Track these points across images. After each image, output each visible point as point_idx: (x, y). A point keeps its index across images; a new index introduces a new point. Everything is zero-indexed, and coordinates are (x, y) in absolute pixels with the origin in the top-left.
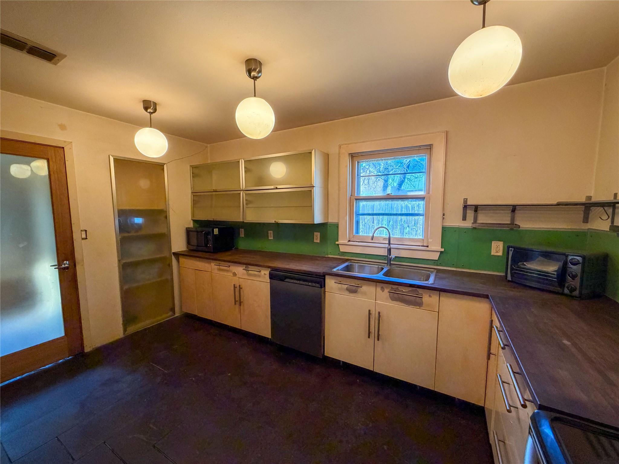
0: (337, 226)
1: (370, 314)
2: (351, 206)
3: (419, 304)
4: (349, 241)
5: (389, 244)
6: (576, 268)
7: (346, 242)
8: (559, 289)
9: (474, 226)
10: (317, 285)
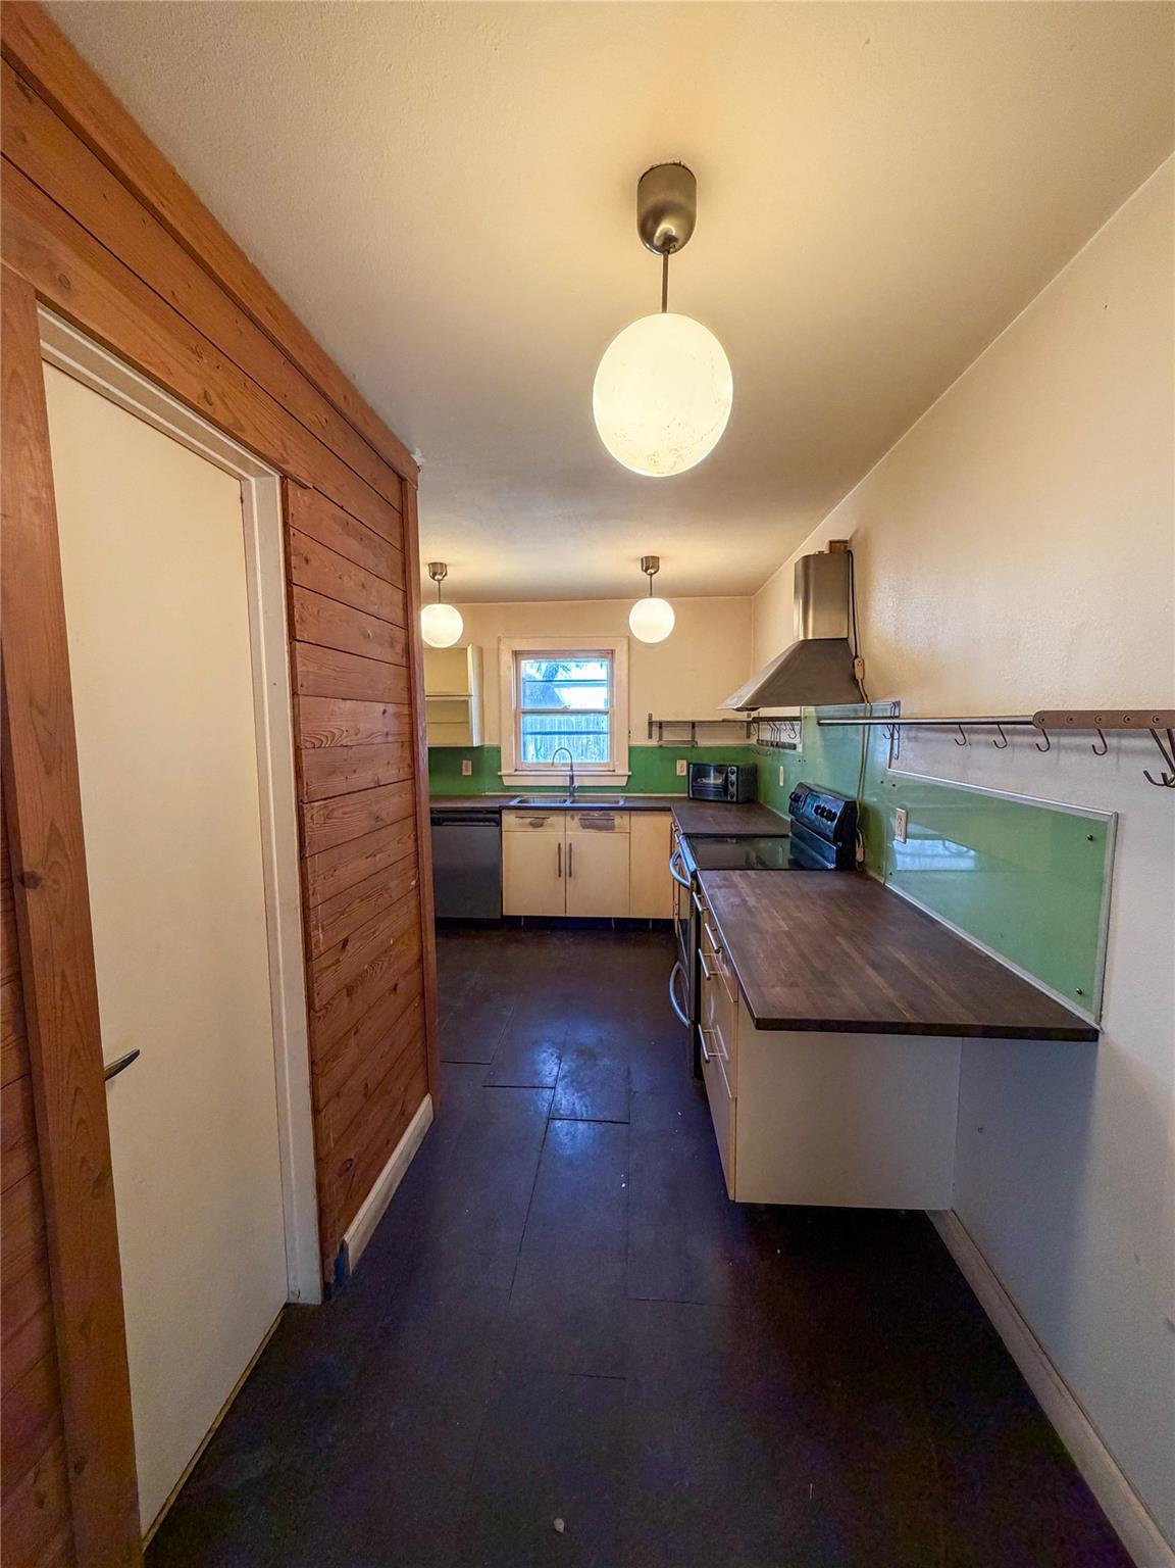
0: (498, 750)
1: (559, 848)
2: (517, 722)
3: (610, 828)
4: (516, 770)
5: (572, 770)
6: (733, 778)
7: (512, 772)
8: (724, 799)
9: (660, 743)
10: (493, 824)
